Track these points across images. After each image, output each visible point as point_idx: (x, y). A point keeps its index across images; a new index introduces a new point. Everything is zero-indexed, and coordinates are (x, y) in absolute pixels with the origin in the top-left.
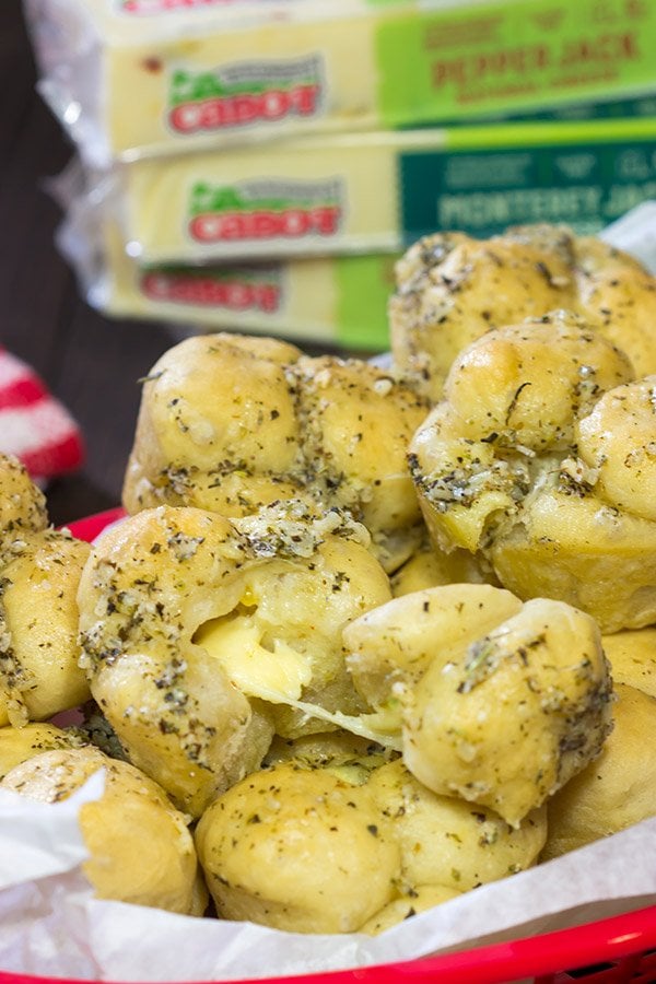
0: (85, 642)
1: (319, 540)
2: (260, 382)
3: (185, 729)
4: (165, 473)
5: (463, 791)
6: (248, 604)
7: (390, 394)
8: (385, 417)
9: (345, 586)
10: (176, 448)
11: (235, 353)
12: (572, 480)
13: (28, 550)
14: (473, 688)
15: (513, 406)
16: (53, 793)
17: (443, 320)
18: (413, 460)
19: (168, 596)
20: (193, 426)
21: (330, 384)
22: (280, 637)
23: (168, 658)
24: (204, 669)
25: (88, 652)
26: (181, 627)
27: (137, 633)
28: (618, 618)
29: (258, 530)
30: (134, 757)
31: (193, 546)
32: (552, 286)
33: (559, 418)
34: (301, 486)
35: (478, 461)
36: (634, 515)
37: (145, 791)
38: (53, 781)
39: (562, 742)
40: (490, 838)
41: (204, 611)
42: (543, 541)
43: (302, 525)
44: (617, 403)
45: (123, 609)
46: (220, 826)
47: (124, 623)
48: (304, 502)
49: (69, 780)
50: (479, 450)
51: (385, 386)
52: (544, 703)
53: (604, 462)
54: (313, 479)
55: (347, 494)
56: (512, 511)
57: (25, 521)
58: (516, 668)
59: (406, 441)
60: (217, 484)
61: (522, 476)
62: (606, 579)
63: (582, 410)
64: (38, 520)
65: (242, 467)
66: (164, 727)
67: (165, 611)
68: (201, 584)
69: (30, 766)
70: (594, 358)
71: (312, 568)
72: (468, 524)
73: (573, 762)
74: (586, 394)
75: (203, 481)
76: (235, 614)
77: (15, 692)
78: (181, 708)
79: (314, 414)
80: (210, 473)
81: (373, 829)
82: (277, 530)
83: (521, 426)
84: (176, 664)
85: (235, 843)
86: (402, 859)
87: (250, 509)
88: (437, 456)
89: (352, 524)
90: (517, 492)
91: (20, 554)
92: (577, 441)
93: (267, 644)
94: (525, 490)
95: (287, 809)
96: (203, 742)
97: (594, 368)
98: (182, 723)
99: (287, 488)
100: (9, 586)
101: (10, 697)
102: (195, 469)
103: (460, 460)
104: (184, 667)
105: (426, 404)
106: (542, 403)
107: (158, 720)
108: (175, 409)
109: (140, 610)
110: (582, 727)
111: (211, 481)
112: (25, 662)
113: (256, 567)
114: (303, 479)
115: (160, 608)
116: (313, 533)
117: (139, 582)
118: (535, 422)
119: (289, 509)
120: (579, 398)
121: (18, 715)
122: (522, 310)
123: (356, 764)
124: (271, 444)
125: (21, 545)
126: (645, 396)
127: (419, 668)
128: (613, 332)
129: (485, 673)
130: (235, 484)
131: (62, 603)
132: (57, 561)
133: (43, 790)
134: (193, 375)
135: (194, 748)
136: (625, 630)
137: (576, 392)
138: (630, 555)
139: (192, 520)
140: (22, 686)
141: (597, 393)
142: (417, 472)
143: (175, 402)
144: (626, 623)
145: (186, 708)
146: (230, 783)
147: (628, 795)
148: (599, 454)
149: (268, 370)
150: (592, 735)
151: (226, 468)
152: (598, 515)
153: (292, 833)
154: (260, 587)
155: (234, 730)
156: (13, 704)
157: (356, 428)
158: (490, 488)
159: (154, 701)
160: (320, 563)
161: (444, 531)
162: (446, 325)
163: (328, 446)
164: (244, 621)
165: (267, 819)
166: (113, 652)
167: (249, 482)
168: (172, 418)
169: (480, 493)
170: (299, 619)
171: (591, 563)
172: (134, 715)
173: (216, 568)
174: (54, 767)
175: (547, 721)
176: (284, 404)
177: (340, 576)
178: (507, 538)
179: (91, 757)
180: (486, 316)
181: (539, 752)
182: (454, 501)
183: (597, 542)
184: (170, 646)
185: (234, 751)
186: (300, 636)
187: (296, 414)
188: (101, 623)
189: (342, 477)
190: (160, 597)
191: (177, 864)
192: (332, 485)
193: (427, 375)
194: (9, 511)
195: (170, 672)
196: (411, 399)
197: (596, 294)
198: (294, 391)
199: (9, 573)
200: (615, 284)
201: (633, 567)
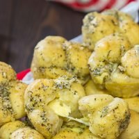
0: (26, 107)
2: (58, 49)
4: (40, 68)
5: (101, 136)
6: (57, 97)
7: (83, 50)
8: (83, 55)
9: (76, 93)
10: (42, 63)
12: (120, 70)
13: (14, 86)
14: (104, 117)
15: (108, 55)
17: (93, 33)
18: (89, 65)
19: (42, 98)
20: (45, 59)
21: (72, 49)
22: (64, 103)
24: (49, 112)
25: (27, 109)
26: (45, 104)
27: (36, 105)
28: (130, 95)
29: (59, 82)
30: (37, 129)
31: (47, 88)
33: (117, 56)
34: (66, 70)
35: (101, 66)
36: (133, 77)
38: (21, 136)
39: (120, 127)
41: (49, 100)
42: (114, 82)
43: (67, 81)
44: (129, 54)
45: (33, 100)
47: (33, 103)
48: (68, 74)
49: (25, 136)
50: (102, 63)
51: (82, 48)
52: (117, 120)
53: (127, 67)
54: (69, 68)
55: (76, 71)
56: (109, 76)
57: (13, 79)
58: (112, 113)
59: (87, 60)
60: (50, 70)
63: (122, 54)
64: (15, 78)
65: (55, 67)
66: (43, 125)
68: (48, 95)
69: (17, 132)
70: (124, 44)
72: (100, 79)
73: (122, 130)
74: (123, 51)
75: (48, 70)
76: (55, 99)
78: (46, 121)
79: (69, 55)
80: (49, 68)
82: (63, 82)
83: (110, 58)
84: (44, 112)
87: (57, 76)
88: (93, 65)
89: (77, 80)
91: (12, 87)
92: (121, 62)
93: (61, 105)
94: (111, 72)
96: (50, 127)
97: (124, 46)
98: (46, 124)
99: (64, 71)
100: (11, 94)
101: (11, 116)
102: (46, 67)
103: (98, 65)
105: (92, 51)
106: (114, 53)
107: (41, 123)
108: (42, 56)
109: (37, 101)
110: (124, 124)
112: (14, 109)
113: (59, 91)
114: (67, 68)
115: (40, 100)
116: (70, 83)
117: (36, 95)
118: (113, 57)
119: (65, 77)
122: (109, 30)
123: (79, 127)
124: (61, 62)
125: (12, 85)
126: (134, 52)
130: (54, 70)
131: (21, 97)
132: (20, 88)
135: (48, 129)
136: (131, 97)
137: (121, 51)
139: (47, 82)
140: (14, 114)
141: (125, 51)
142: (90, 68)
143: (42, 54)
148: (126, 65)
149: (59, 46)
150: (126, 125)
151: (52, 67)
152: (126, 78)
154: (60, 94)
155: (56, 123)
156: (12, 118)
157: (77, 57)
158: (104, 72)
159: (40, 120)
160: (71, 89)
161: (95, 80)
163: (72, 61)
164: (57, 100)
166: (32, 109)
167: (56, 70)
168: (41, 58)
169: (102, 73)
170: (67, 100)
171: (124, 86)
172: (37, 123)
173: (51, 91)
174: (21, 132)
175: (117, 123)
176: (62, 53)
177: (75, 91)
178: (108, 81)
180: (102, 32)
181: (116, 129)
182: (97, 74)
183: (125, 83)
184: (43, 108)
185: (56, 127)
186: (68, 103)
188: (29, 103)
189: (75, 68)
190: (40, 98)
192: (73, 70)
193: (90, 44)
194: (9, 77)
195: (43, 114)
196: (87, 50)
197: (123, 26)
198: (65, 50)
199: (10, 91)
200: (127, 24)
201: (133, 87)
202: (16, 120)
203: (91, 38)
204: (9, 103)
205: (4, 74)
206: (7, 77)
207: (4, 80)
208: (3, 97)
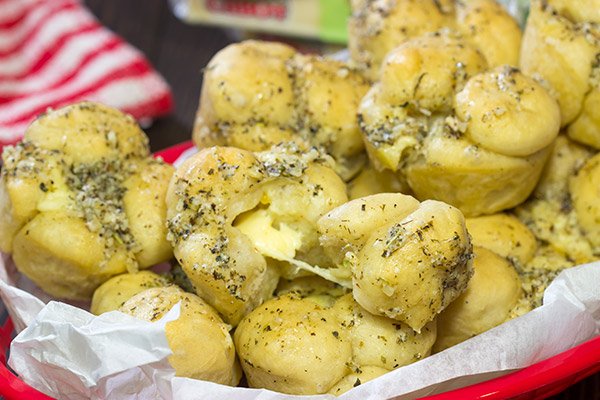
0: (171, 226)
1: (305, 166)
2: (271, 71)
3: (228, 277)
4: (217, 124)
5: (387, 312)
6: (264, 203)
7: (347, 77)
8: (345, 91)
9: (320, 192)
10: (223, 110)
11: (257, 54)
12: (451, 129)
13: (138, 171)
14: (391, 254)
15: (417, 87)
16: (152, 314)
17: (378, 33)
18: (360, 118)
19: (218, 200)
20: (233, 98)
21: (313, 72)
22: (283, 221)
23: (219, 237)
24: (239, 241)
25: (172, 231)
26: (225, 217)
27: (200, 220)
28: (479, 208)
29: (270, 160)
30: (199, 291)
31: (233, 170)
32: (442, 12)
33: (444, 92)
34: (295, 131)
35: (397, 118)
36: (487, 150)
37: (205, 312)
38: (152, 307)
39: (444, 283)
40: (403, 339)
41: (239, 208)
42: (435, 165)
43: (296, 157)
44: (478, 84)
45: (192, 207)
46: (248, 332)
47: (193, 215)
48: (300, 141)
49: (161, 306)
50: (398, 112)
51: (344, 73)
52: (433, 261)
53: (470, 119)
54: (302, 127)
55: (322, 136)
56: (417, 147)
57: (136, 153)
58: (415, 242)
59: (356, 104)
60: (247, 131)
61: (423, 127)
62: (471, 186)
63: (458, 88)
64: (144, 152)
65: (262, 121)
66: (216, 275)
67: (216, 208)
68: (237, 192)
69: (139, 297)
70: (465, 57)
71: (301, 182)
72: (392, 155)
73: (450, 294)
74: (460, 78)
75: (239, 130)
76: (257, 208)
77: (131, 254)
78: (225, 265)
79: (303, 90)
80: (243, 125)
81: (336, 334)
82: (281, 160)
83: (422, 97)
84: (223, 239)
85: (256, 342)
86: (353, 351)
87: (266, 146)
88: (374, 115)
89: (325, 156)
90: (420, 136)
91: (133, 173)
92: (454, 106)
93: (275, 226)
94: (425, 135)
95: (286, 322)
96: (238, 284)
97: (465, 63)
98: (226, 274)
99: (287, 133)
100: (127, 192)
101: (128, 256)
102: (234, 122)
103: (387, 117)
104: (227, 240)
105: (369, 83)
106: (434, 84)
107: (212, 271)
108: (223, 88)
109: (202, 208)
110: (455, 274)
111: (243, 129)
112: (136, 237)
113: (269, 183)
114: (297, 128)
115: (213, 206)
116: (302, 162)
117: (201, 192)
118: (431, 94)
119: (288, 147)
120: (456, 80)
121: (133, 266)
122: (424, 27)
123: (327, 294)
124: (279, 108)
125: (134, 167)
126: (494, 80)
127: (360, 243)
128: (478, 39)
129: (398, 245)
130: (258, 131)
131: (158, 202)
132: (155, 177)
133: (146, 312)
134: (233, 67)
135: (233, 288)
136: (483, 215)
137: (454, 77)
138: (484, 173)
139: (232, 155)
140: (134, 250)
141: (466, 77)
142: (362, 124)
143: (222, 84)
144: (484, 211)
145: (228, 264)
146: (254, 306)
147: (484, 312)
148: (467, 114)
149: (276, 64)
150: (461, 278)
151: (252, 122)
152: (466, 150)
153: (289, 337)
154: (272, 193)
155: (257, 276)
156: (129, 260)
157: (327, 98)
158: (404, 134)
159: (210, 261)
160: (306, 179)
161: (378, 158)
162: (380, 36)
163: (312, 108)
164: (262, 213)
165: (275, 329)
166: (187, 232)
167: (266, 130)
168: (221, 93)
169: (399, 137)
170: (294, 212)
171: (463, 177)
172: (199, 269)
173: (246, 183)
174: (152, 298)
175: (435, 271)
176: (285, 84)
177: (318, 187)
178: (414, 163)
179: (173, 292)
180: (404, 30)
181: (431, 289)
182: (383, 142)
183: (465, 165)
184: (219, 229)
185: (256, 288)
186: (295, 221)
187: (293, 89)
188: (179, 215)
189: (319, 126)
190: (213, 200)
191: (223, 353)
192: (313, 131)
193: (369, 65)
194: (126, 147)
195: (219, 244)
196: (359, 80)
197: (467, 17)
198: (291, 76)
199: (127, 184)
200: (478, 11)
201: (487, 180)
202: (141, 269)
203: (372, 51)
204: (121, 217)
205: (112, 136)
206: (117, 146)
207: (110, 154)
208: (106, 199)
